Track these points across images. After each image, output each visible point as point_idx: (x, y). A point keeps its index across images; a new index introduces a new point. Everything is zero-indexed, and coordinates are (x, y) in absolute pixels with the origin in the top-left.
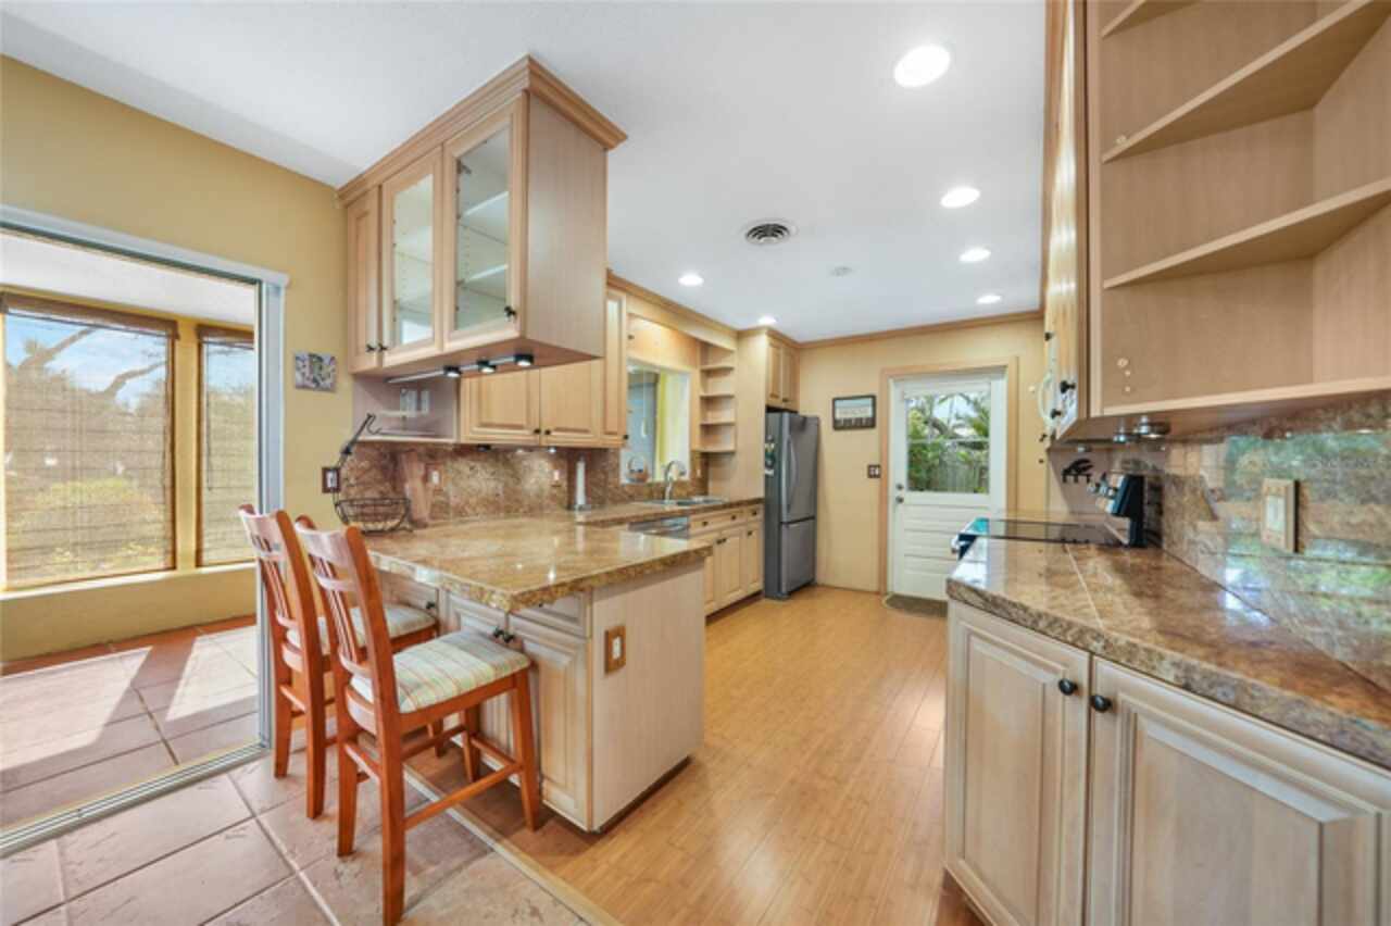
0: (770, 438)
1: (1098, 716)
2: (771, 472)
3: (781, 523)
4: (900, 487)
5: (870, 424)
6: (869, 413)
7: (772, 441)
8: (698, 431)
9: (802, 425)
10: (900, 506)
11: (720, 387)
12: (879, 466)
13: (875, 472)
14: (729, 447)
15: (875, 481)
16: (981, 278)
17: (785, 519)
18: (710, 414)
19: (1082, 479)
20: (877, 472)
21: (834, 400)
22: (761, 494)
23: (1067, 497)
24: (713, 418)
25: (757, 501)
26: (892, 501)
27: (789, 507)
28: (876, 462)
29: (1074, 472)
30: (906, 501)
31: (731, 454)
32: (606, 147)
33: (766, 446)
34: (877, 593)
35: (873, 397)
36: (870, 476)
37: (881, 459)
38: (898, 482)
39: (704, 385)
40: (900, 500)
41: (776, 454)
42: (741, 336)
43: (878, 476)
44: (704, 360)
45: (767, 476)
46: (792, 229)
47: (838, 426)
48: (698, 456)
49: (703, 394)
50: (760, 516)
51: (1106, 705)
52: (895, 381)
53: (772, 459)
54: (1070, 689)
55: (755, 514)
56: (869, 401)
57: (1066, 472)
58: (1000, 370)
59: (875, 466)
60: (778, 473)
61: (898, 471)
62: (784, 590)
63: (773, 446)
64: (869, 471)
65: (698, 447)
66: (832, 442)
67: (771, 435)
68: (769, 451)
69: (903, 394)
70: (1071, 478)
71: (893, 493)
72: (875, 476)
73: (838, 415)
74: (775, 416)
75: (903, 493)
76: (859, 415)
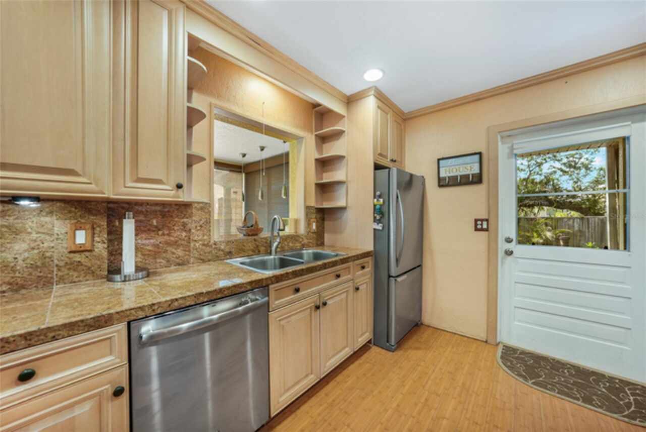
0: (378, 193)
2: (379, 227)
3: (390, 276)
4: (509, 241)
5: (477, 179)
6: (476, 170)
7: (380, 196)
8: (312, 189)
9: (409, 182)
10: (509, 258)
11: (333, 149)
12: (487, 220)
13: (483, 225)
14: (341, 203)
15: (482, 234)
17: (393, 273)
18: (324, 173)
20: (485, 226)
21: (439, 160)
22: (370, 247)
24: (327, 178)
25: (366, 255)
26: (501, 254)
27: (397, 260)
30: (515, 254)
31: (343, 209)
33: (375, 201)
35: (480, 154)
36: (476, 229)
37: (490, 214)
38: (507, 235)
39: (319, 148)
40: (509, 253)
41: (385, 209)
42: (350, 101)
43: (486, 230)
44: (319, 126)
45: (376, 231)
47: (443, 183)
48: (313, 211)
49: (318, 156)
50: (369, 269)
52: (502, 138)
53: (380, 214)
55: (363, 268)
56: (477, 157)
59: (483, 220)
60: (387, 227)
61: (507, 226)
62: (393, 341)
63: (381, 200)
64: (476, 225)
65: (312, 203)
66: (435, 195)
67: (379, 191)
68: (378, 207)
69: (512, 149)
71: (503, 246)
72: (482, 230)
73: (442, 175)
74: (383, 173)
75: (512, 246)
76: (463, 171)
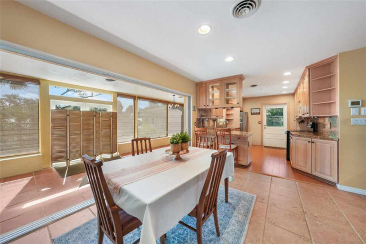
1: (312, 144)
2: (241, 123)
4: (265, 126)
5: (259, 113)
6: (259, 111)
8: (226, 115)
9: (246, 114)
10: (265, 129)
12: (261, 122)
13: (260, 123)
14: (232, 118)
15: (260, 125)
16: (285, 90)
18: (227, 112)
19: (303, 123)
21: (251, 109)
23: (300, 127)
25: (238, 128)
28: (260, 121)
29: (301, 122)
32: (243, 80)
33: (240, 118)
34: (261, 146)
35: (260, 109)
36: (259, 123)
37: (261, 120)
40: (265, 128)
43: (261, 123)
45: (240, 124)
46: (258, 85)
47: (252, 114)
48: (226, 120)
51: (313, 142)
52: (264, 106)
53: (241, 120)
54: (309, 142)
57: (300, 122)
58: (286, 104)
59: (260, 122)
60: (243, 123)
61: (265, 123)
63: (242, 118)
65: (226, 118)
66: (251, 117)
67: (241, 116)
69: (265, 108)
70: (301, 124)
71: (264, 127)
73: (252, 112)
74: (242, 112)
75: (266, 127)
76: (256, 112)
